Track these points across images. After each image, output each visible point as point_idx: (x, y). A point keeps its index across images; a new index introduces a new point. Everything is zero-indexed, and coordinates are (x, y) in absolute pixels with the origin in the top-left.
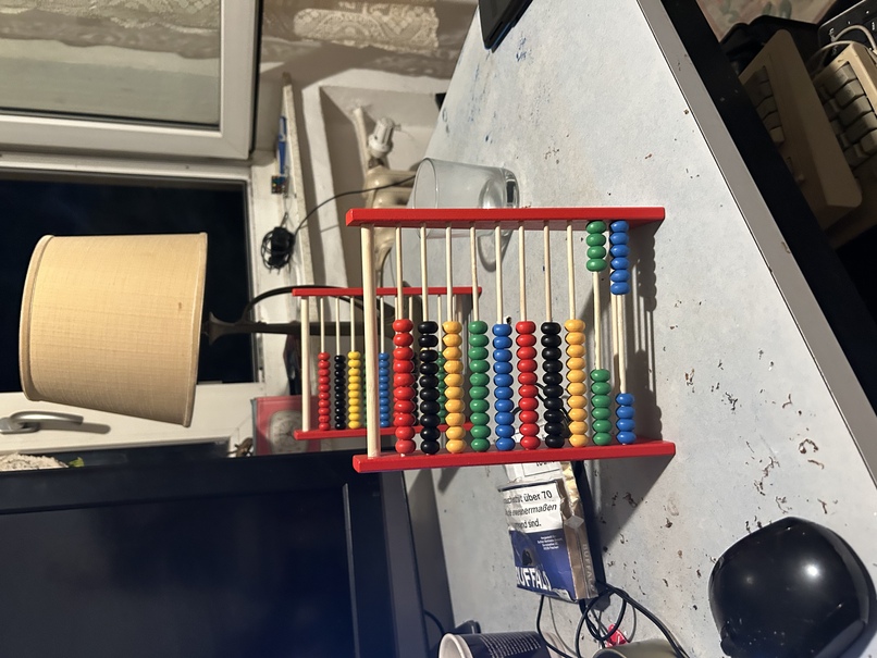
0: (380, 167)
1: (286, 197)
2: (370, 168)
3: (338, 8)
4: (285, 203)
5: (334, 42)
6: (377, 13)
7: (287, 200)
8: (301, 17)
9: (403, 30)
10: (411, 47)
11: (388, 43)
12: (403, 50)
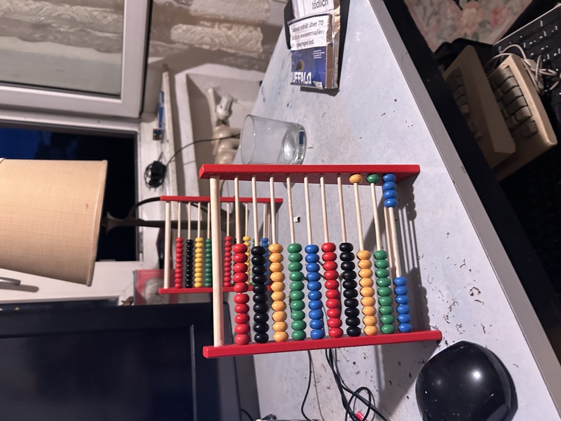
0: (223, 126)
1: (162, 142)
2: (217, 125)
3: (200, 25)
4: (161, 147)
5: (196, 46)
6: (224, 29)
7: (163, 145)
8: (176, 29)
9: (240, 40)
10: (245, 51)
11: (231, 48)
12: (241, 53)
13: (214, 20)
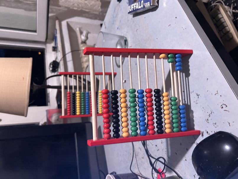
1: (57, 52)
2: (82, 44)
5: (71, 8)
9: (91, 5)
10: (93, 11)
11: (87, 9)
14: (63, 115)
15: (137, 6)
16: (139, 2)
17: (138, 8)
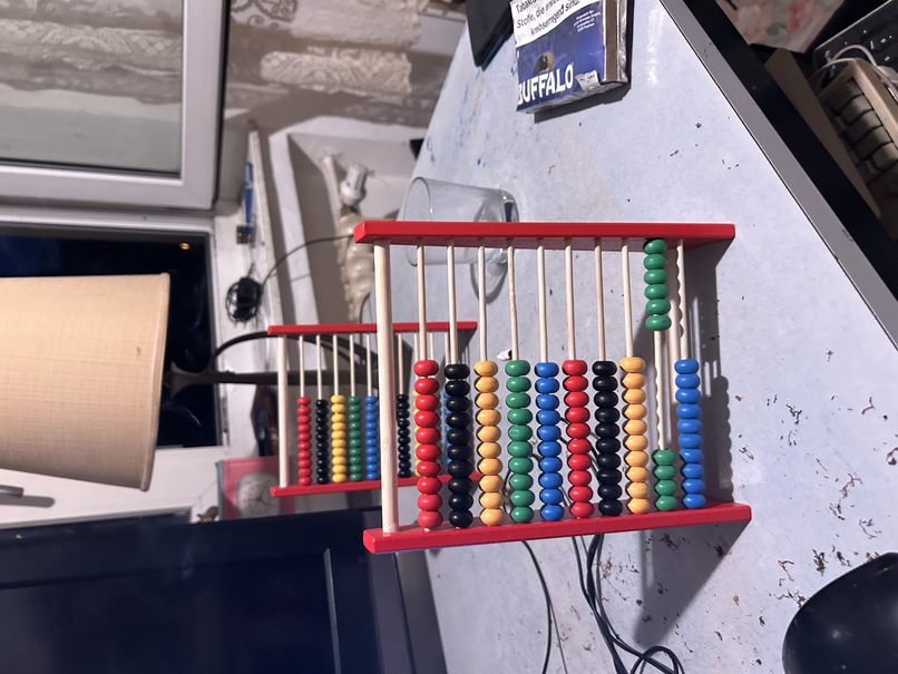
0: (353, 215)
1: (253, 247)
2: (342, 216)
3: (306, 52)
4: (252, 254)
5: (304, 87)
6: (348, 59)
7: (255, 251)
8: (268, 61)
9: (375, 75)
10: (383, 93)
11: (359, 88)
13: (331, 45)
14: (283, 484)
15: (548, 82)
16: (558, 71)
17: (553, 92)
